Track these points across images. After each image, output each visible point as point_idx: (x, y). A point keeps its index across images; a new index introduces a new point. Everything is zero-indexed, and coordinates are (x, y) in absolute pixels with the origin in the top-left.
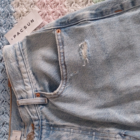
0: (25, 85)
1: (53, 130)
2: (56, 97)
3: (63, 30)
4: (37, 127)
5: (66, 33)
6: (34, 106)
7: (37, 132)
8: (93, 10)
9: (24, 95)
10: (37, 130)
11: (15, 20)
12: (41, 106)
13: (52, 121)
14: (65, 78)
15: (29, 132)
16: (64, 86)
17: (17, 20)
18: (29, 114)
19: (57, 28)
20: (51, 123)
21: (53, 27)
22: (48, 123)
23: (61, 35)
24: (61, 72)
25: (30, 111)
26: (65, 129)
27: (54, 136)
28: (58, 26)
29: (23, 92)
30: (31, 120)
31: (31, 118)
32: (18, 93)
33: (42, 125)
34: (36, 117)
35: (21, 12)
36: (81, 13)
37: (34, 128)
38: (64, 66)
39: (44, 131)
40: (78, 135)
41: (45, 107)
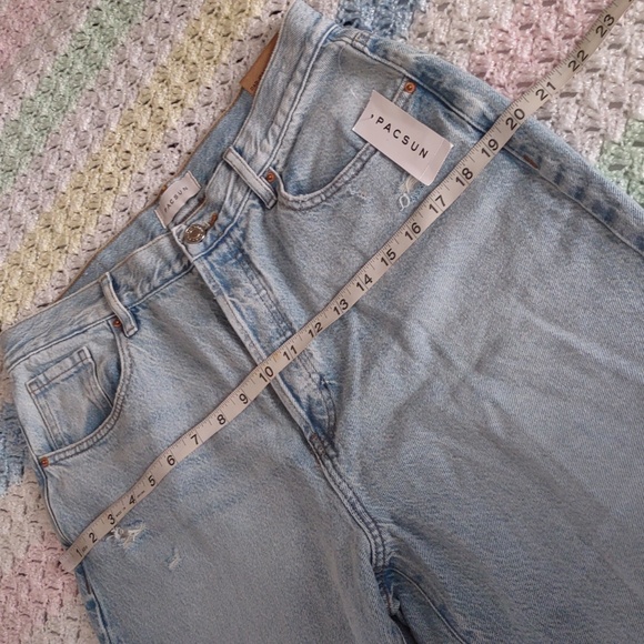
0: (266, 135)
1: (239, 262)
2: (295, 210)
3: (418, 93)
4: (218, 228)
5: (418, 104)
6: (245, 189)
7: (212, 236)
8: (494, 111)
9: (250, 151)
10: (216, 234)
11: (409, 28)
12: (256, 202)
13: (250, 246)
14: (339, 185)
15: (200, 222)
16: (324, 198)
17: (411, 32)
18: (226, 192)
19: (411, 80)
20: (245, 247)
21: (404, 71)
22: (241, 240)
23: (407, 101)
24: (346, 169)
25: (233, 190)
26: (256, 281)
27: (232, 274)
28: (415, 76)
29: (253, 144)
30: (220, 206)
31: (223, 203)
32: (244, 136)
33: (228, 235)
34: (232, 211)
35: (430, 30)
36: (468, 94)
37: (212, 224)
38: (359, 165)
39: (224, 248)
40: (264, 309)
41: (260, 209)
